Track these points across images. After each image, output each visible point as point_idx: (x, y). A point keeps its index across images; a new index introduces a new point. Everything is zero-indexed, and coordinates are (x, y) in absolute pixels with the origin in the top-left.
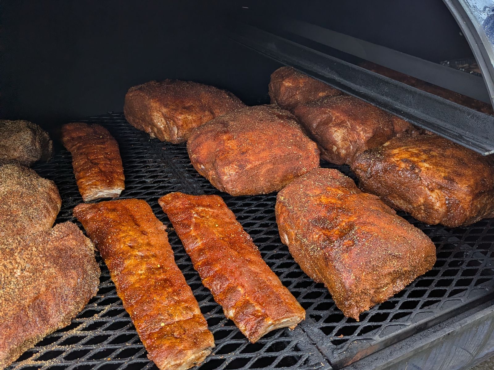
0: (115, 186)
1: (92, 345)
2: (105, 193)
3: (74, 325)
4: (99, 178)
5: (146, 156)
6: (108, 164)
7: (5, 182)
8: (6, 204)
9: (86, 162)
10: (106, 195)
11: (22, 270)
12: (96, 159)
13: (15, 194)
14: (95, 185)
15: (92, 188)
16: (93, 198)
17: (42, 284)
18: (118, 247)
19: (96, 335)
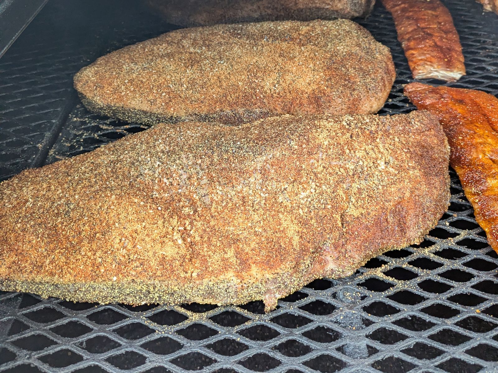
0: (455, 68)
1: (453, 280)
2: (440, 73)
3: (426, 244)
4: (436, 54)
5: (481, 34)
6: (444, 38)
7: (344, 40)
8: (344, 66)
9: (415, 30)
10: (442, 77)
11: (386, 163)
12: (427, 28)
13: (353, 57)
14: (431, 62)
15: (427, 64)
16: (424, 77)
17: (407, 188)
18: (474, 156)
19: (454, 268)
